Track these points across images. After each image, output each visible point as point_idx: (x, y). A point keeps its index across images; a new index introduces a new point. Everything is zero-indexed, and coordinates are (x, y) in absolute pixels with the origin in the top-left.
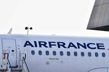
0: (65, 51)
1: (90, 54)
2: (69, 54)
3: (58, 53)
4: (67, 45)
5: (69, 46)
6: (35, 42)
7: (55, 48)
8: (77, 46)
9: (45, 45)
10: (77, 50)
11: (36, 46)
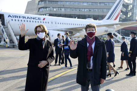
0: (26, 20)
1: (36, 22)
2: (27, 21)
3: (23, 21)
4: (26, 18)
5: (27, 18)
6: (13, 16)
7: (22, 19)
8: (30, 18)
9: (17, 17)
10: (30, 20)
11: (13, 17)
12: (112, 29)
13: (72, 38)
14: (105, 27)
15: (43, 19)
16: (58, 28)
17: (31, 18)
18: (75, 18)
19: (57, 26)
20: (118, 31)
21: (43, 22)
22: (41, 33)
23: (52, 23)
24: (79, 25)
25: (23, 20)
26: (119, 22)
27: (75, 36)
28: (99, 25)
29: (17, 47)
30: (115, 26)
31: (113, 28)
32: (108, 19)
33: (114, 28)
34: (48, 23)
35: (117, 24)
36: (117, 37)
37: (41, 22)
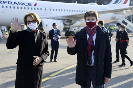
12: (121, 16)
13: (71, 28)
14: (111, 13)
15: (34, 5)
16: (54, 16)
17: (19, 3)
18: (74, 2)
19: (51, 14)
20: (129, 17)
21: (35, 9)
22: (32, 24)
23: (46, 9)
24: (80, 11)
25: (9, 6)
26: (130, 5)
27: (74, 25)
28: (104, 11)
29: (2, 40)
30: (124, 12)
31: (121, 14)
32: (116, 3)
33: (123, 14)
34: (41, 9)
35: (126, 9)
36: (128, 25)
37: (32, 9)
